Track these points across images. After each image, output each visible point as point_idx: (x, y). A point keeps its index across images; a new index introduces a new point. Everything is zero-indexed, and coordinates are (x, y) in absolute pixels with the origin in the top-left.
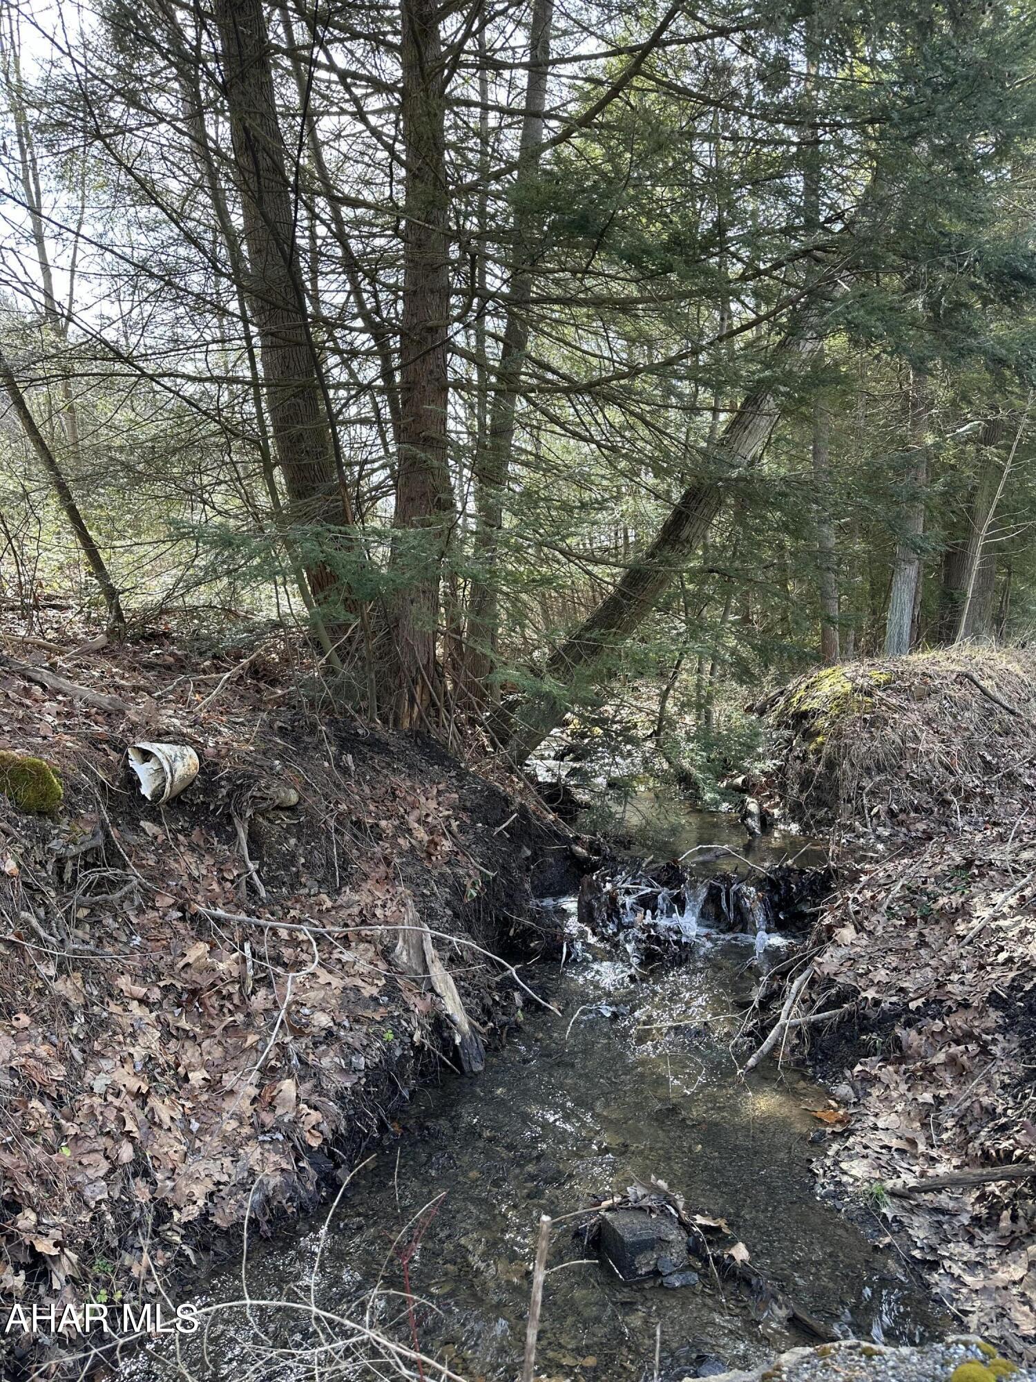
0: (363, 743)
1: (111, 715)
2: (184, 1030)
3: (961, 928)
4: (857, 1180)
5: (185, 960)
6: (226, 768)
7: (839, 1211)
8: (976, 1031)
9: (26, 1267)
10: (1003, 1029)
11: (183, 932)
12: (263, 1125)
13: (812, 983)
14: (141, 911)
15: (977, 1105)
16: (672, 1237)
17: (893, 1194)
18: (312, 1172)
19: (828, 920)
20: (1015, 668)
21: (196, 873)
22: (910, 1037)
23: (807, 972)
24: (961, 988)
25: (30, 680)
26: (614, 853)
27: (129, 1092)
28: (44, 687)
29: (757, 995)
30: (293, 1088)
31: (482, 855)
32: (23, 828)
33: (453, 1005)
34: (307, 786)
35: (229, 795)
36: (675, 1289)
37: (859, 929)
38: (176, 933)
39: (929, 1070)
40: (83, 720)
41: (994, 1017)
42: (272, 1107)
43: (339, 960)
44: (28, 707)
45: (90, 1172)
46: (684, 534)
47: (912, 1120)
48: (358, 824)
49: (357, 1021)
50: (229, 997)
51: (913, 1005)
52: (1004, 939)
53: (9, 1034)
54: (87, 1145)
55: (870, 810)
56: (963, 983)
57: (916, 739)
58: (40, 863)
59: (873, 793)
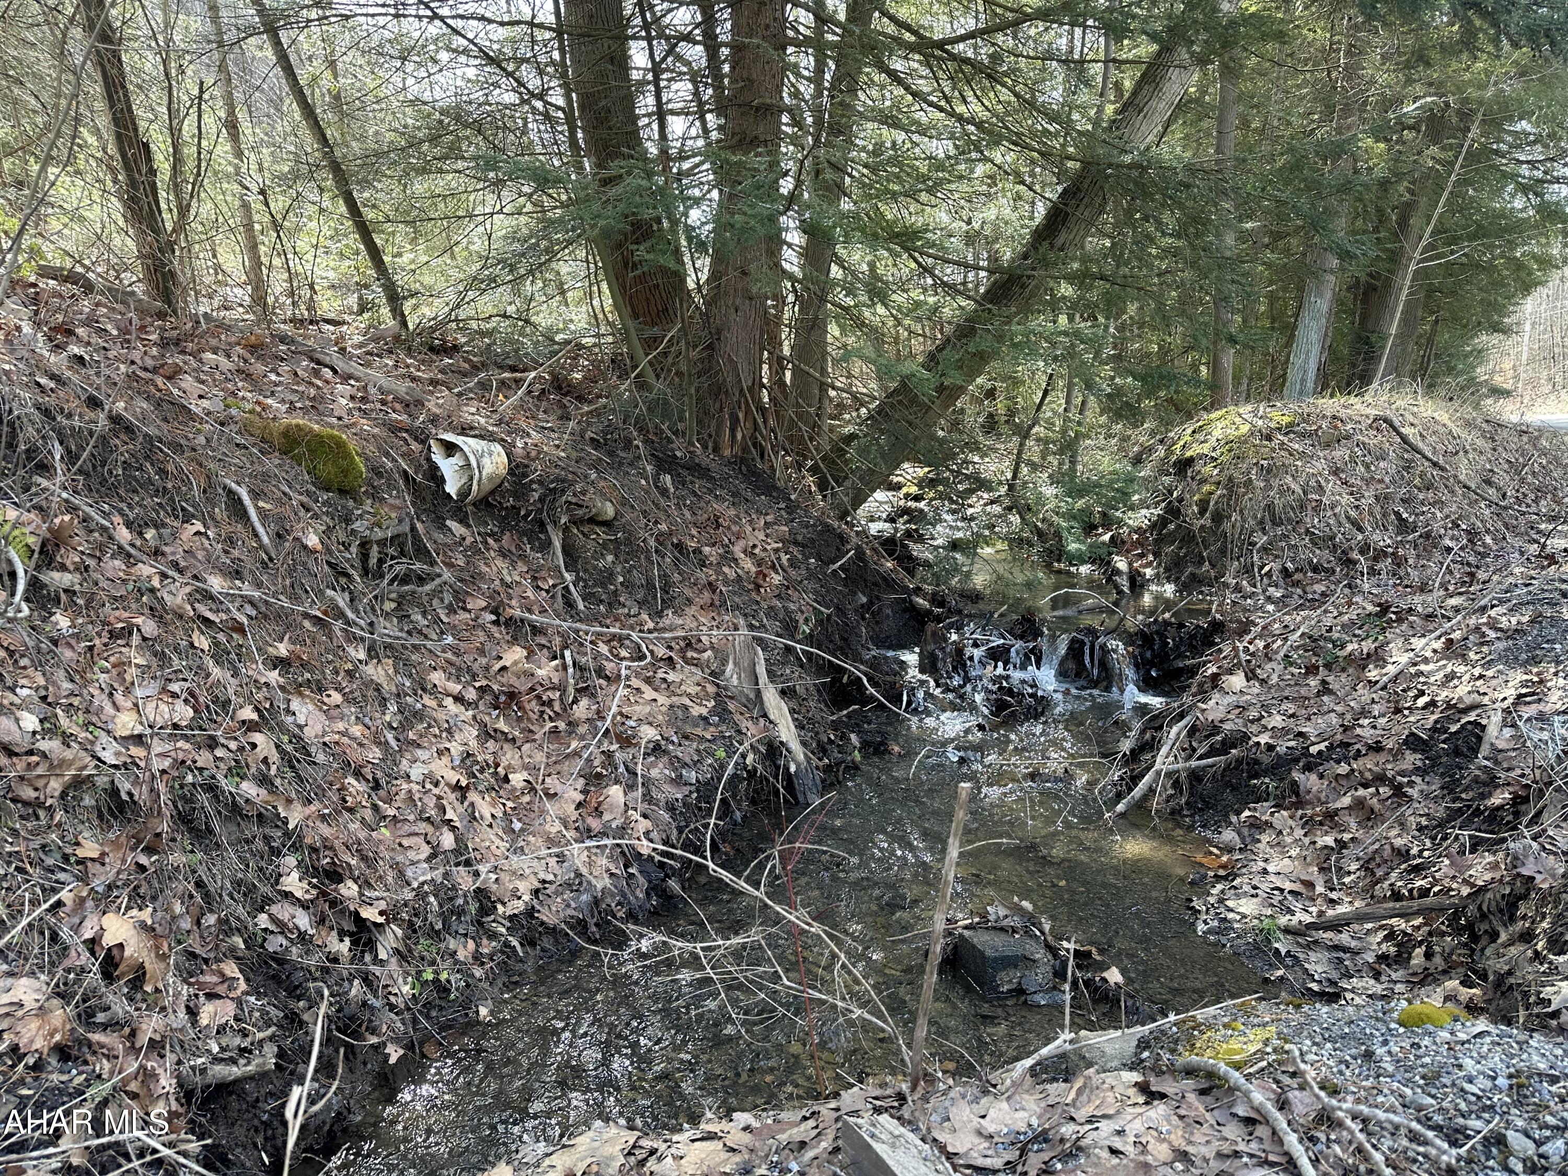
0: (683, 467)
1: (411, 405)
2: (502, 732)
3: (1373, 673)
4: (1244, 916)
5: (501, 663)
6: (537, 470)
7: (1224, 946)
8: (1390, 774)
9: (351, 934)
10: (1421, 771)
11: (497, 635)
12: (589, 830)
13: (1193, 731)
14: (451, 610)
15: (1387, 847)
16: (1038, 956)
17: (1287, 931)
18: (641, 880)
19: (1212, 669)
20: (1443, 416)
21: (508, 579)
22: (1310, 782)
23: (1188, 718)
24: (1372, 731)
25: (318, 363)
26: (961, 605)
27: (447, 784)
28: (335, 372)
29: (1126, 746)
30: (621, 794)
31: (815, 592)
32: (324, 504)
33: (787, 732)
34: (624, 502)
35: (541, 500)
36: (1039, 1006)
37: (1251, 676)
38: (490, 636)
39: (1331, 816)
40: (379, 406)
41: (1412, 759)
42: (598, 812)
43: (664, 680)
44: (318, 388)
45: (411, 855)
46: (1060, 241)
47: (1309, 865)
48: (679, 547)
49: (686, 737)
50: (550, 703)
51: (1314, 750)
52: (1424, 683)
53: (321, 709)
54: (406, 828)
55: (1261, 568)
56: (1374, 727)
57: (1320, 489)
58: (343, 544)
59: (1265, 549)
